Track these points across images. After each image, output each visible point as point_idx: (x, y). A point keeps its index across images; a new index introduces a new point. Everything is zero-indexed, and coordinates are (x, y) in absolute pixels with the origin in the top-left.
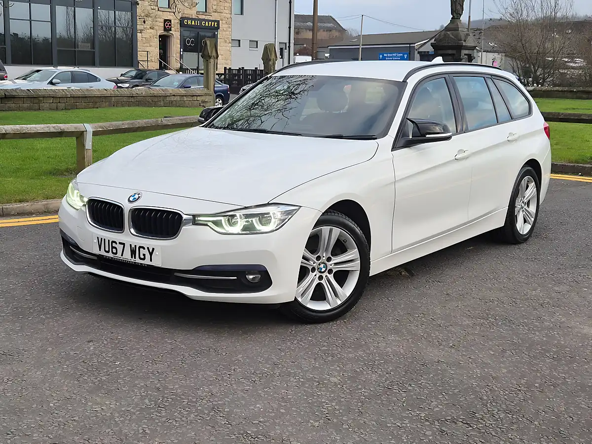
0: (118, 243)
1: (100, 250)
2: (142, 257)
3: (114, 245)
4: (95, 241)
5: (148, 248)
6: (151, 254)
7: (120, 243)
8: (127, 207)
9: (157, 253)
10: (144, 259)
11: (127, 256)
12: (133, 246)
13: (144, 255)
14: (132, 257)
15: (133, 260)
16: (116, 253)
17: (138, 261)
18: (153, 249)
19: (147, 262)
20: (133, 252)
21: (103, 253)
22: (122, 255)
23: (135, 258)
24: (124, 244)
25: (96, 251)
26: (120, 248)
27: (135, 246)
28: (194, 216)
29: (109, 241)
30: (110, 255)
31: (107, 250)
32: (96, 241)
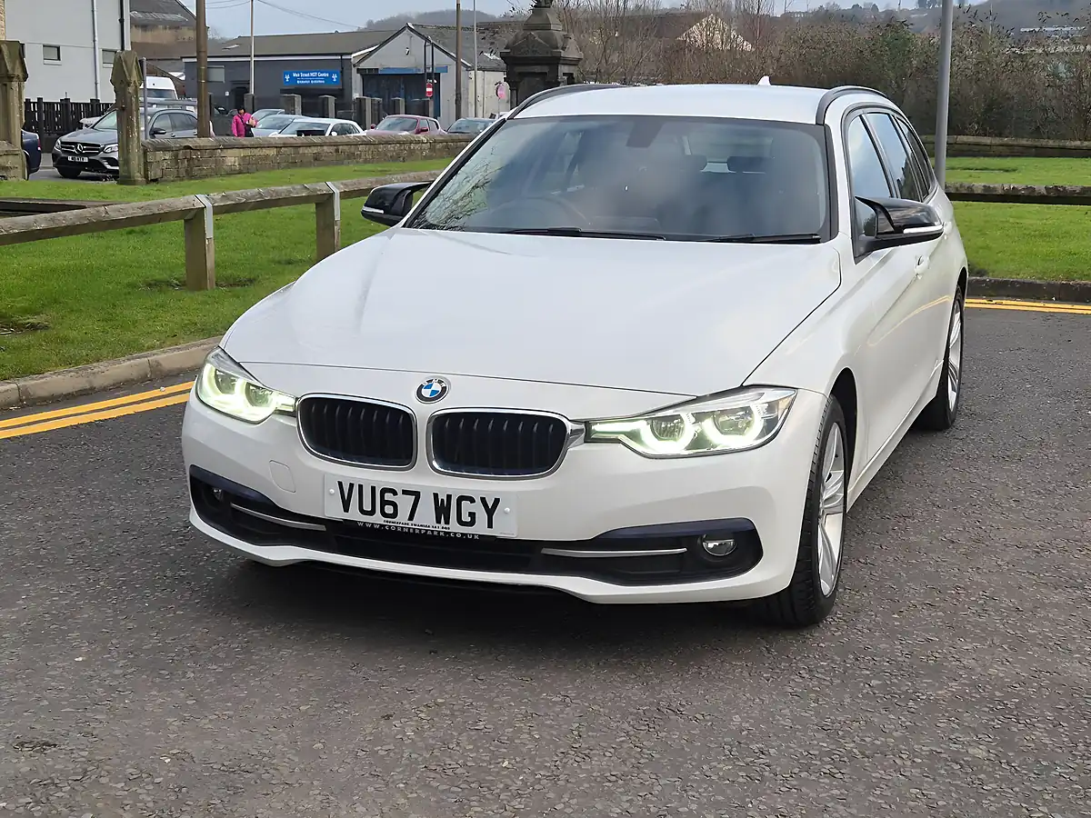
0: (400, 492)
1: (346, 510)
2: (466, 518)
3: (388, 496)
4: (332, 491)
5: (483, 500)
6: (490, 513)
7: (405, 492)
8: (423, 413)
9: (508, 509)
10: (472, 523)
11: (426, 519)
12: (442, 497)
13: (472, 515)
14: (439, 521)
15: (441, 527)
16: (395, 515)
17: (454, 527)
18: (497, 501)
19: (480, 528)
20: (442, 510)
21: (354, 514)
22: (411, 518)
23: (447, 522)
24: (417, 495)
25: (334, 511)
26: (405, 503)
27: (449, 497)
28: (587, 423)
29: (373, 489)
30: (378, 519)
31: (367, 507)
32: (335, 490)
